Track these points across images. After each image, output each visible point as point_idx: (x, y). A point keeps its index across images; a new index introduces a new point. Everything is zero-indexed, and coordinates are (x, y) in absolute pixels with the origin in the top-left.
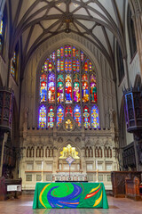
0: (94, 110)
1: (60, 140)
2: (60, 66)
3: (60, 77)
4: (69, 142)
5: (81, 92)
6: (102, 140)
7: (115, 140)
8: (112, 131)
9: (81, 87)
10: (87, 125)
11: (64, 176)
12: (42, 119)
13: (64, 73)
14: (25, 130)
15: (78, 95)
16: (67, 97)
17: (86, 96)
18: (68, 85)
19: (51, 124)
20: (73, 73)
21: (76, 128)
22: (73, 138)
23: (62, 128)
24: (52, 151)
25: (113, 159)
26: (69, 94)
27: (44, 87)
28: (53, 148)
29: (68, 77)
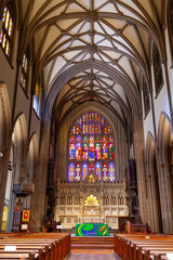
0: (111, 166)
1: (85, 191)
2: (85, 129)
3: (85, 138)
4: (92, 193)
5: (102, 151)
6: (117, 191)
7: (127, 190)
8: (124, 184)
9: (101, 147)
10: (105, 178)
11: (88, 220)
12: (71, 174)
13: (89, 135)
14: (59, 183)
15: (99, 154)
16: (90, 156)
17: (105, 154)
18: (91, 145)
19: (78, 178)
20: (95, 136)
21: (97, 181)
22: (95, 190)
23: (86, 181)
24: (79, 200)
25: (124, 206)
26: (92, 153)
27: (72, 147)
28: (80, 198)
29: (92, 139)
